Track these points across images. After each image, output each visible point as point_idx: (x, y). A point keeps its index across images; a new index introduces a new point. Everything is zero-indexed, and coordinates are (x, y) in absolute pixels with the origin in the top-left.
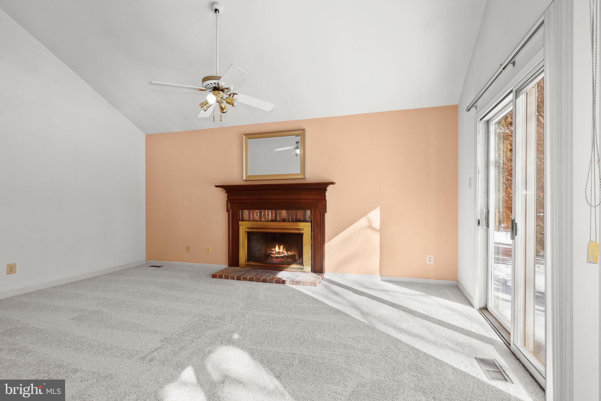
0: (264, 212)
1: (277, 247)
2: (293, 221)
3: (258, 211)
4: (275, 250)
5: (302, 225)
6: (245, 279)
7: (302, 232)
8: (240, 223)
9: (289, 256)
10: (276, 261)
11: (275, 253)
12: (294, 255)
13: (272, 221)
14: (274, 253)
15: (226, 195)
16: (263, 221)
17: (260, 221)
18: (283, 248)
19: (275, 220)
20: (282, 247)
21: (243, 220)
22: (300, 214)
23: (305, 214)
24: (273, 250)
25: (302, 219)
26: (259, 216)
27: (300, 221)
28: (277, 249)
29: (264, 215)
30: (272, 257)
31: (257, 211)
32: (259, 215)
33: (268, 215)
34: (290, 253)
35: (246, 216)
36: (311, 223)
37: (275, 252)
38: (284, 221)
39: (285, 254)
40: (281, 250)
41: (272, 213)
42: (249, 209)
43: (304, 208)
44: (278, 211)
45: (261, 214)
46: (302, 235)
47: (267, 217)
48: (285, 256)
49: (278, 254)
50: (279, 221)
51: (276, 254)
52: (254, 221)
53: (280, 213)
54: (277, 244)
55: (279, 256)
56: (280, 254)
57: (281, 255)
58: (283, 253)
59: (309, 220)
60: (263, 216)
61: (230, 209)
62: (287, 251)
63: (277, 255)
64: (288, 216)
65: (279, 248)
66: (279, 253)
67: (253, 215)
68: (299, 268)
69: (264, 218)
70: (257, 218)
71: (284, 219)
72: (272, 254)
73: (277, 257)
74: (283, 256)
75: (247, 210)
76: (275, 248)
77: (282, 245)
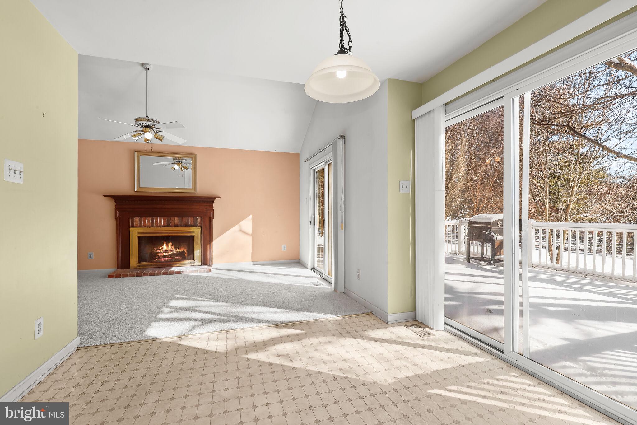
0: (156, 219)
2: (184, 226)
3: (150, 219)
4: (163, 249)
5: (193, 229)
6: (145, 275)
7: (193, 234)
8: (131, 229)
9: (178, 253)
10: (164, 260)
12: (184, 252)
13: (164, 226)
14: (161, 252)
15: (114, 204)
16: (155, 227)
17: (152, 226)
18: (171, 247)
19: (168, 226)
20: (170, 245)
21: (133, 227)
22: (191, 220)
23: (195, 220)
24: (160, 248)
25: (193, 224)
26: (151, 222)
27: (191, 226)
28: (165, 248)
29: (157, 222)
30: (159, 256)
31: (148, 218)
33: (161, 221)
34: (179, 250)
35: (136, 224)
36: (202, 228)
38: (176, 226)
39: (174, 252)
40: (169, 249)
41: (164, 220)
42: (140, 217)
43: (195, 216)
44: (171, 219)
45: (153, 221)
46: (192, 237)
47: (160, 224)
48: (173, 254)
49: (166, 252)
50: (171, 227)
51: (163, 253)
52: (145, 227)
53: (172, 220)
54: (165, 243)
56: (168, 252)
57: (169, 254)
58: (171, 251)
59: (199, 225)
60: (155, 223)
61: (118, 217)
62: (176, 248)
63: (164, 254)
64: (180, 222)
65: (167, 246)
66: (167, 251)
67: (145, 222)
68: (191, 263)
69: (156, 224)
70: (148, 224)
71: (176, 225)
72: (159, 253)
73: (165, 256)
74: (172, 254)
75: (138, 218)
76: (163, 247)
77: (170, 243)
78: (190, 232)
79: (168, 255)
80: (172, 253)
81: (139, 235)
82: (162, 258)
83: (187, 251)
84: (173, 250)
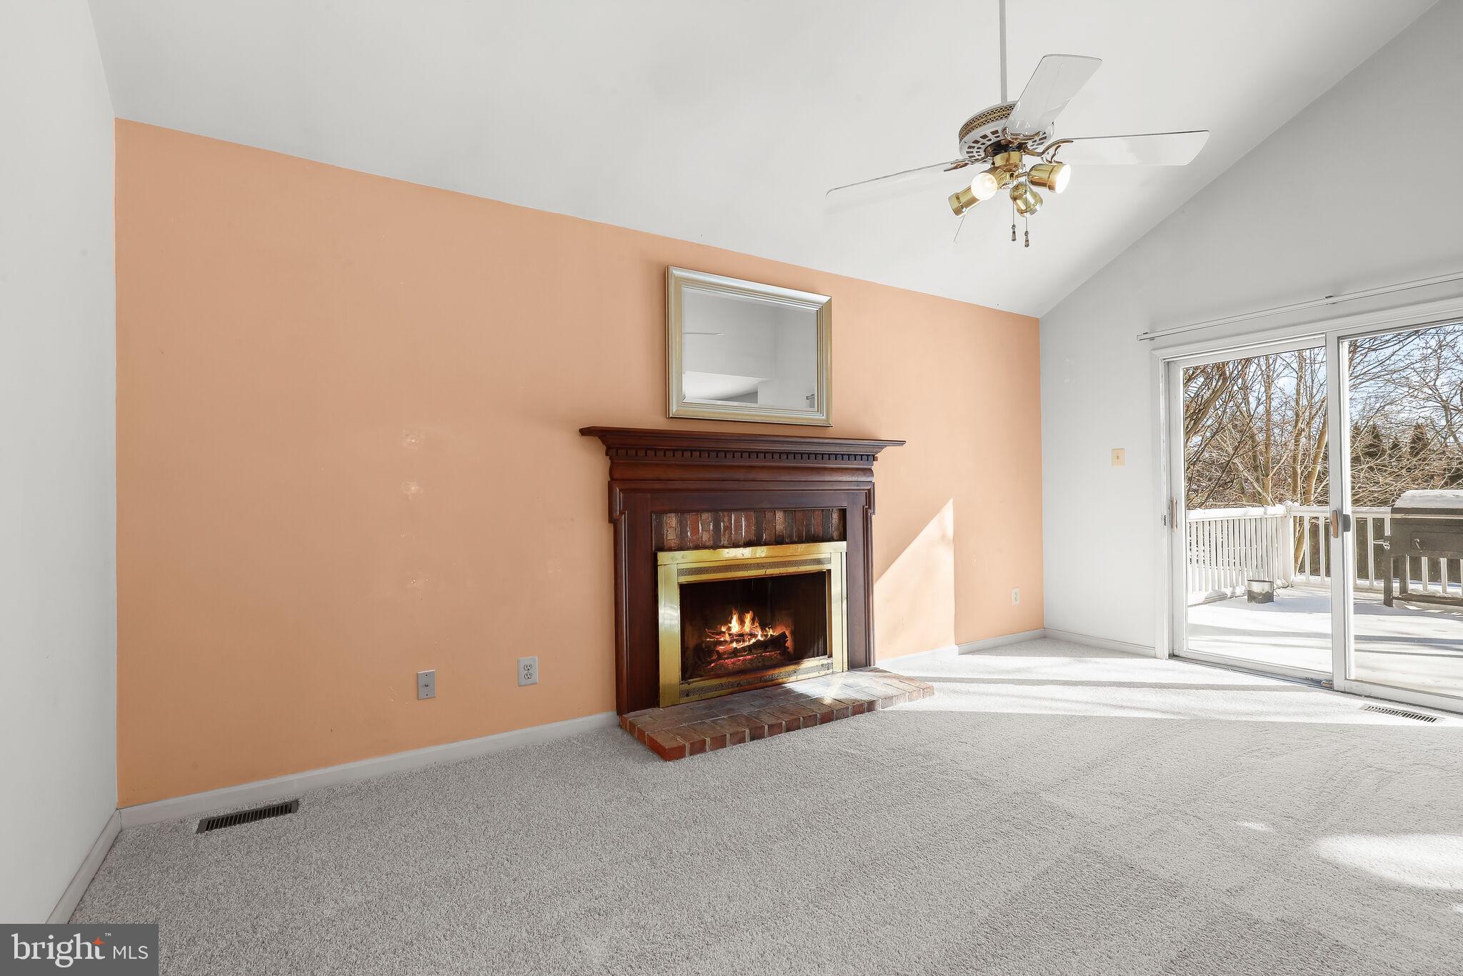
0: (726, 519)
1: (735, 618)
2: (801, 540)
3: (709, 517)
4: (729, 629)
5: (822, 550)
7: (825, 567)
8: (663, 557)
9: (769, 640)
10: (733, 663)
11: (727, 638)
13: (750, 543)
14: (725, 641)
15: (606, 462)
17: (718, 546)
19: (760, 541)
20: (748, 617)
21: (662, 550)
24: (723, 629)
25: (821, 533)
26: (713, 529)
27: (818, 539)
28: (735, 626)
29: (728, 528)
30: (720, 655)
31: (705, 516)
32: (711, 527)
33: (738, 527)
35: (671, 536)
36: (847, 543)
37: (730, 635)
38: (781, 540)
39: (760, 637)
40: (747, 627)
41: (747, 519)
42: (681, 511)
44: (765, 516)
45: (717, 527)
46: (824, 577)
47: (736, 533)
48: (758, 644)
49: (738, 641)
50: (767, 543)
51: (732, 642)
52: (697, 547)
53: (771, 520)
54: (736, 609)
55: (741, 645)
56: (744, 641)
57: (747, 644)
58: (753, 635)
60: (725, 530)
61: (621, 513)
62: (762, 627)
63: (734, 645)
64: (789, 525)
65: (742, 622)
66: (740, 637)
67: (695, 531)
68: (822, 665)
69: (727, 537)
70: (705, 537)
71: (780, 536)
72: (721, 643)
73: (735, 652)
74: (754, 643)
75: (673, 515)
76: (730, 625)
77: (749, 613)
78: (819, 562)
79: (742, 650)
80: (754, 640)
81: (685, 579)
82: (727, 658)
83: (792, 633)
84: (756, 633)
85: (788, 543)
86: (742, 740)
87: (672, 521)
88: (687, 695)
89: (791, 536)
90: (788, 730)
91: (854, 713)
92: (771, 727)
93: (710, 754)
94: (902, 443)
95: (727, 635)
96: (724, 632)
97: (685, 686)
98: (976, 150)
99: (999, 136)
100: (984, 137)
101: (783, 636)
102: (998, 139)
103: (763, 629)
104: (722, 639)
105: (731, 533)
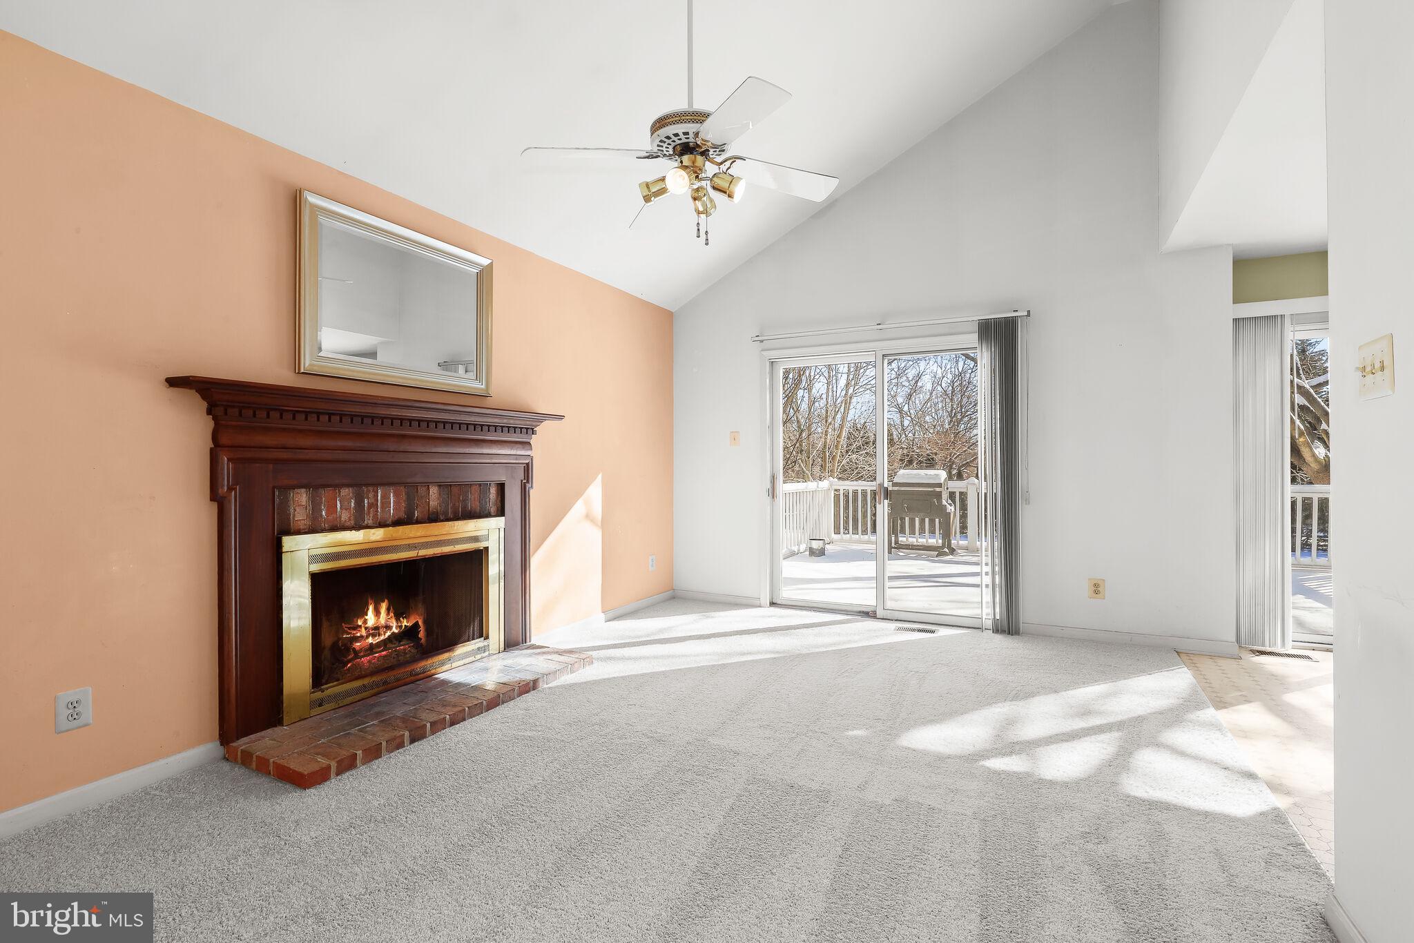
0: (371, 495)
1: (371, 608)
2: (456, 517)
3: (349, 492)
4: (365, 622)
5: (479, 527)
7: (481, 545)
8: (288, 542)
9: (403, 632)
10: (369, 661)
11: (363, 632)
13: (400, 522)
14: (362, 636)
15: (207, 423)
18: (388, 610)
19: (411, 520)
20: (384, 606)
21: (289, 532)
22: (473, 496)
23: (484, 495)
24: (360, 623)
25: (478, 510)
26: (356, 507)
27: (475, 515)
28: (371, 619)
29: (373, 505)
30: (356, 653)
31: (345, 492)
32: (353, 504)
33: (386, 504)
34: (405, 623)
35: (300, 516)
37: (366, 628)
38: (434, 518)
39: (395, 630)
40: (383, 619)
41: (396, 495)
42: (314, 487)
44: (418, 490)
45: (359, 503)
46: (482, 556)
47: (383, 512)
49: (374, 636)
50: (419, 522)
51: (367, 637)
52: (334, 529)
53: (423, 496)
54: (372, 599)
55: (377, 640)
56: (379, 635)
57: (382, 638)
58: (388, 627)
59: (494, 510)
60: (369, 508)
61: (230, 489)
62: (398, 617)
63: (370, 640)
65: (377, 613)
66: (376, 630)
67: (332, 508)
68: (479, 649)
69: (371, 515)
70: (345, 516)
71: (434, 513)
72: (357, 639)
73: (372, 648)
74: (388, 637)
75: (303, 490)
76: (366, 617)
77: (383, 601)
78: (476, 539)
79: (378, 645)
80: (388, 633)
81: (316, 568)
82: (363, 656)
83: (425, 622)
84: (391, 624)
85: (442, 521)
86: (400, 745)
87: (301, 498)
88: (320, 705)
89: (445, 513)
90: (453, 724)
91: (520, 694)
92: (433, 724)
93: (362, 770)
94: (561, 417)
95: (363, 629)
96: (360, 626)
97: (318, 695)
98: (665, 145)
99: (688, 138)
100: (676, 135)
101: (416, 625)
102: (687, 140)
103: (398, 620)
104: (359, 635)
105: (377, 511)
